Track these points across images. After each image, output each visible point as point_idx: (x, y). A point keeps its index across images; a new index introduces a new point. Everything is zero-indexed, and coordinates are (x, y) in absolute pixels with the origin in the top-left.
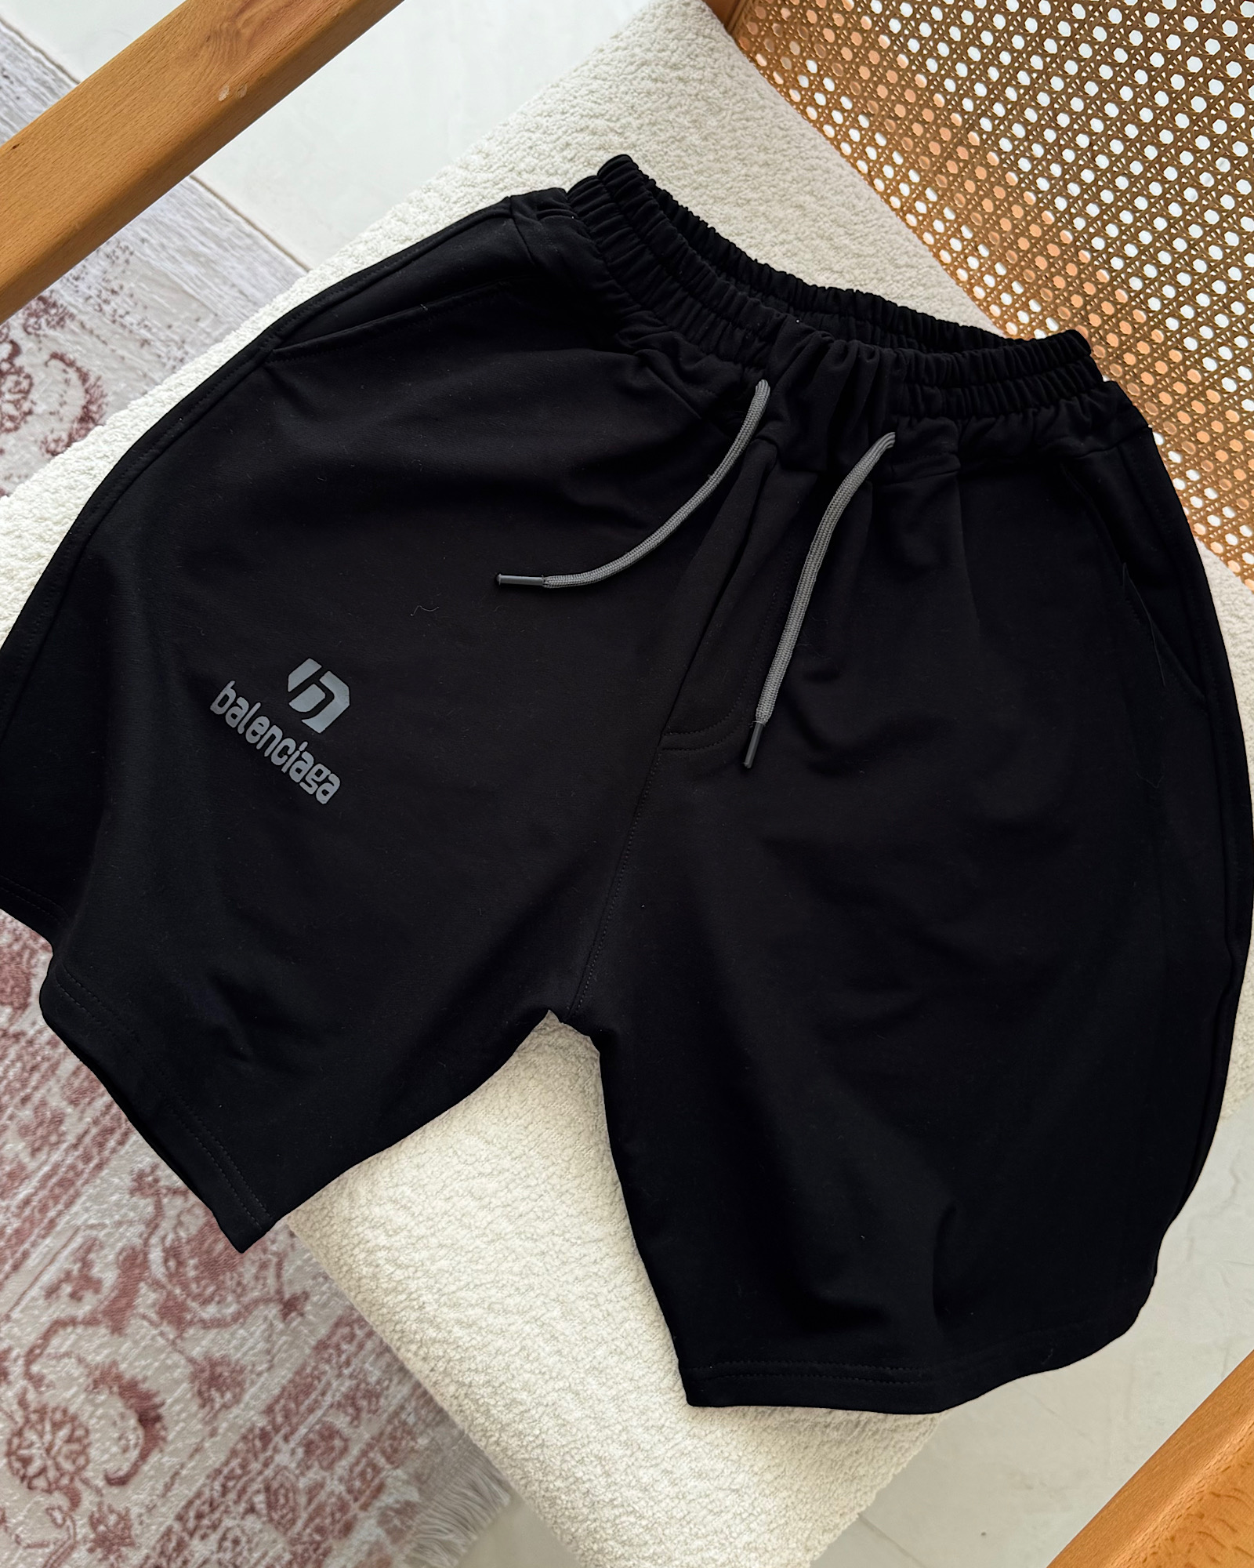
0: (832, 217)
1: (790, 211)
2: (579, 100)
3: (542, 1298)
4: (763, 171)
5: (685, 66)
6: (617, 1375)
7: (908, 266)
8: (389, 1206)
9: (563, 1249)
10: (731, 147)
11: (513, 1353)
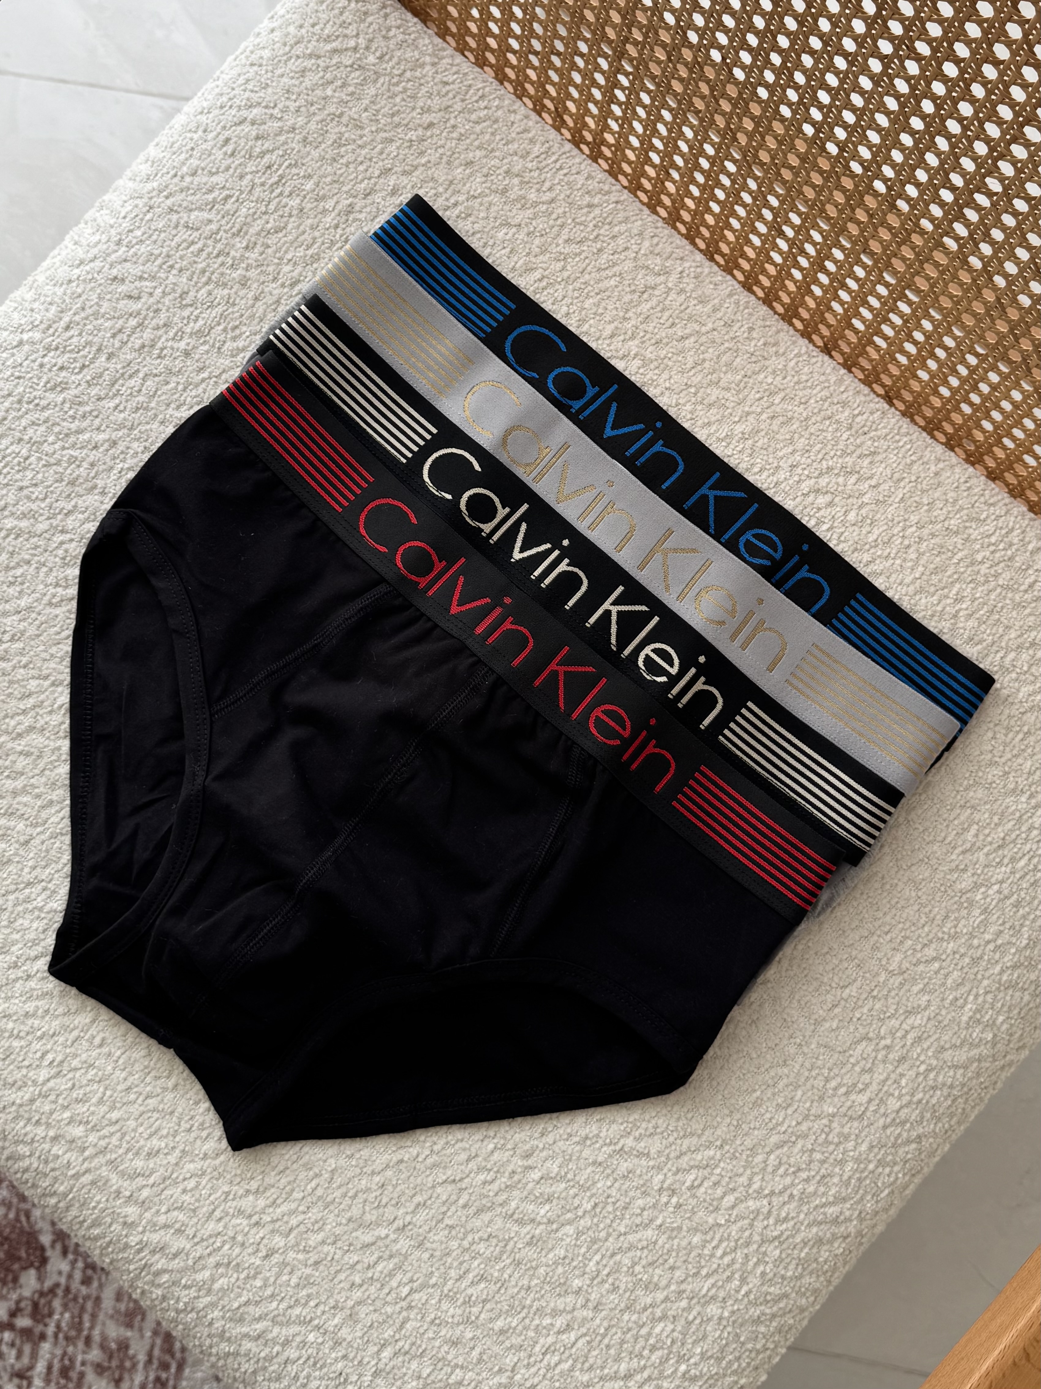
0: (505, 168)
1: (459, 170)
2: (236, 92)
3: (321, 1308)
4: (429, 133)
5: (337, 37)
6: (405, 1374)
7: (590, 206)
8: (162, 1232)
9: (336, 1257)
10: (393, 115)
11: (301, 1362)
